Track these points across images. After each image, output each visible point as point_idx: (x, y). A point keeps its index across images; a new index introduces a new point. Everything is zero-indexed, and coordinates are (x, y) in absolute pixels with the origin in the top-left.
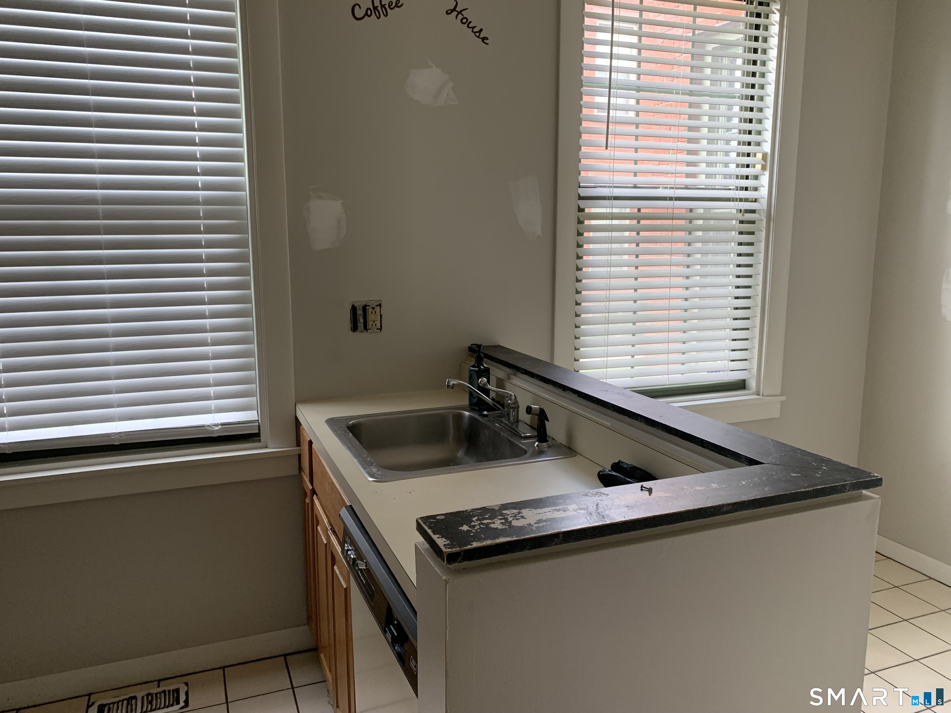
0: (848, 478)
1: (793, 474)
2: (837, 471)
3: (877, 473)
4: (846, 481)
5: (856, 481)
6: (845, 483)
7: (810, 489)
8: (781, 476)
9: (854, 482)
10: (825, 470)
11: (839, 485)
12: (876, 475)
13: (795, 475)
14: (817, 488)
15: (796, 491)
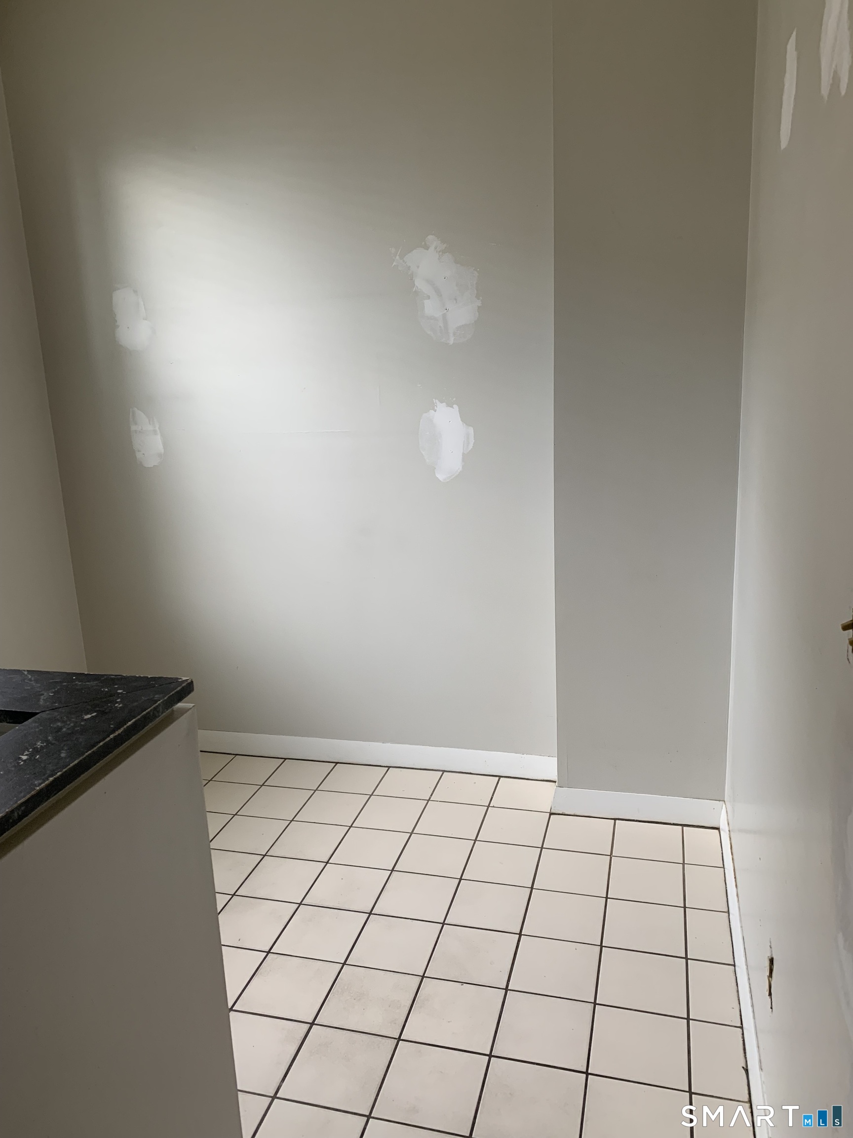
0: (156, 696)
1: (86, 714)
2: (139, 690)
3: (185, 677)
4: (156, 701)
5: (167, 697)
6: (157, 704)
7: (120, 731)
8: (72, 725)
9: (166, 698)
10: (121, 693)
11: (151, 710)
12: (184, 679)
13: (89, 716)
14: (128, 725)
15: (105, 741)
